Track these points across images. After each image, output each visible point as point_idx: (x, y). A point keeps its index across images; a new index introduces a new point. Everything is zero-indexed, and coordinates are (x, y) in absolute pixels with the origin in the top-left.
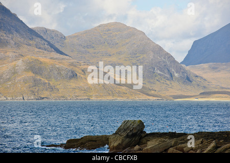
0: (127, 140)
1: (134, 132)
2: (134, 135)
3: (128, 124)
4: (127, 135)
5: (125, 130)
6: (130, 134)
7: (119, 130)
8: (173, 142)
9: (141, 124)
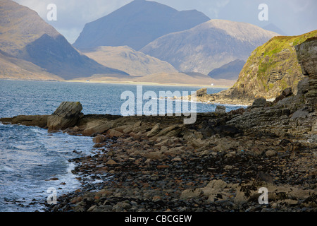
0: (66, 121)
1: (73, 113)
2: (72, 116)
3: (67, 106)
4: (66, 116)
5: (64, 111)
6: (69, 115)
7: (58, 111)
8: (112, 123)
9: (80, 106)
